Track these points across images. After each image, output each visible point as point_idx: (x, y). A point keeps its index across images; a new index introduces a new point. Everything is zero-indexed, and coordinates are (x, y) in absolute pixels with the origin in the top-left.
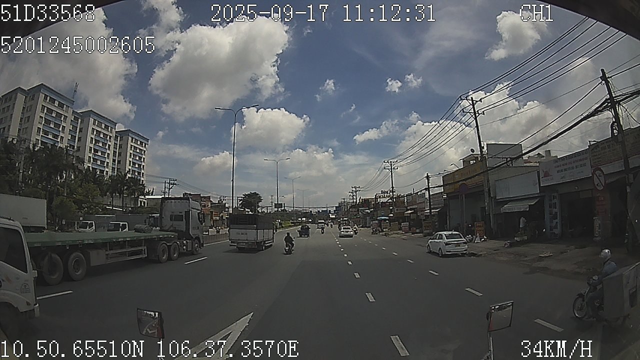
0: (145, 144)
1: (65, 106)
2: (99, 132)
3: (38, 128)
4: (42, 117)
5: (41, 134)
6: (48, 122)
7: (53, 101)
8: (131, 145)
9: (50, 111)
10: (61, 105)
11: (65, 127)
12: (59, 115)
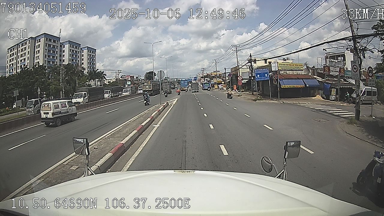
0: (95, 52)
1: (56, 41)
2: (73, 51)
3: (45, 55)
4: (46, 49)
5: (47, 57)
6: (49, 51)
7: (50, 40)
8: (88, 54)
9: (50, 45)
10: (54, 41)
11: (57, 51)
12: (54, 46)
